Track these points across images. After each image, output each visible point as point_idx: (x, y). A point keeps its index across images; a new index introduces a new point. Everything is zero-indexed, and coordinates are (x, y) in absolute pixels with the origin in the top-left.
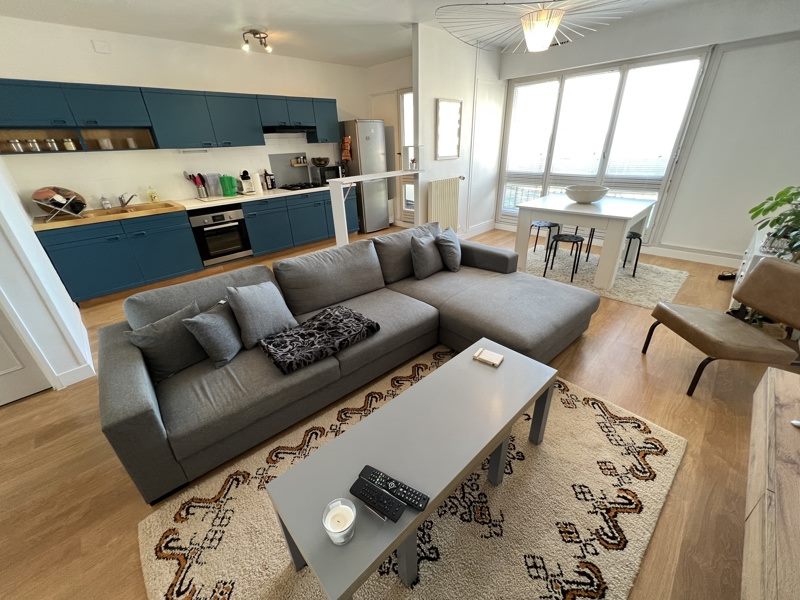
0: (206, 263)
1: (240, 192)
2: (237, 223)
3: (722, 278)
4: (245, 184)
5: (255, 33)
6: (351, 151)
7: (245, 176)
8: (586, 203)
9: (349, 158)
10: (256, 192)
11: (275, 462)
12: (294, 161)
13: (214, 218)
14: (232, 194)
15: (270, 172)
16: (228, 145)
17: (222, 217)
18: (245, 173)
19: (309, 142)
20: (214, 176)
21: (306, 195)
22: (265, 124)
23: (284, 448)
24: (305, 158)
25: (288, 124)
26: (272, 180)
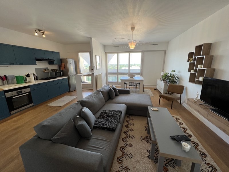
0: (12, 113)
1: (25, 81)
2: (28, 93)
3: (155, 89)
4: (28, 79)
5: (40, 31)
6: (65, 67)
7: (28, 76)
8: (132, 78)
9: (64, 69)
10: (32, 81)
11: (122, 162)
12: (44, 70)
13: (17, 93)
14: (22, 83)
15: (35, 74)
16: (22, 64)
17: (21, 92)
18: (28, 74)
19: (49, 64)
20: (11, 76)
21: (53, 81)
22: (36, 58)
23: (119, 157)
24: (48, 69)
25: (45, 58)
26: (36, 77)
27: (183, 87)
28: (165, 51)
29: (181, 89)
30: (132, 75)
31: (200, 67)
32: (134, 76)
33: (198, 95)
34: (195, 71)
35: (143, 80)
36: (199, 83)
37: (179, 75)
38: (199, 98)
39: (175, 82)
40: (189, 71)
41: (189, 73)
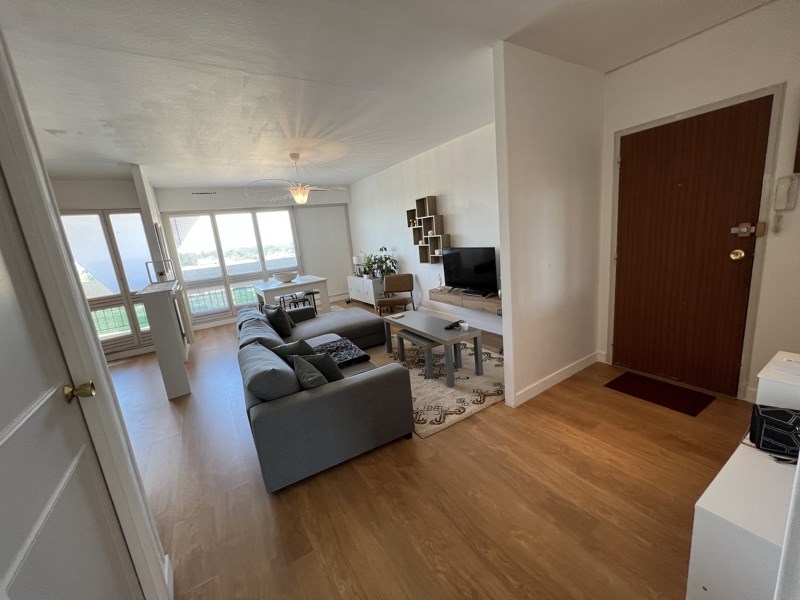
3: (348, 303)
8: (290, 281)
27: (410, 276)
28: (346, 205)
29: (408, 282)
30: (286, 275)
31: (430, 234)
32: (294, 277)
33: (440, 280)
34: (426, 242)
35: (325, 281)
36: (436, 260)
37: (395, 256)
38: (444, 284)
39: (392, 271)
40: (416, 243)
41: (417, 246)
